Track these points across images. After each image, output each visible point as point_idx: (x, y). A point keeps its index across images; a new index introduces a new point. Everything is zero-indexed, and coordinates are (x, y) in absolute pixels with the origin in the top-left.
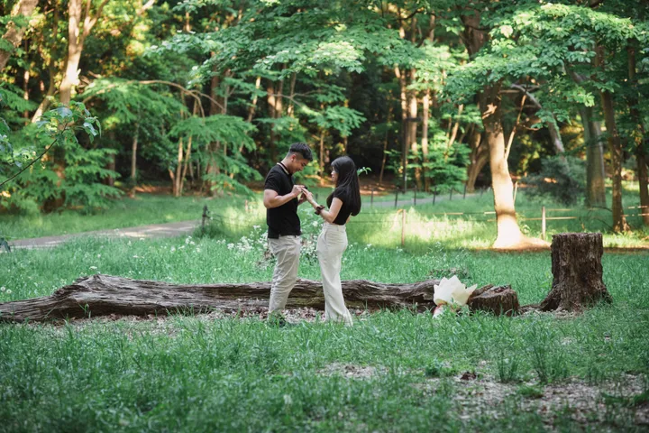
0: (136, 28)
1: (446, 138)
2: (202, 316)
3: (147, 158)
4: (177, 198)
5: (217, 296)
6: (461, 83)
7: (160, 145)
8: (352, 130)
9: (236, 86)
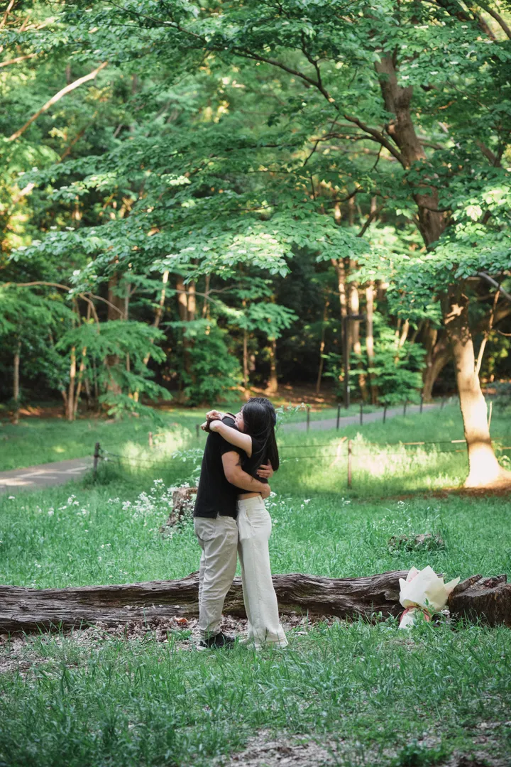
0: (13, 219)
1: (396, 338)
2: (75, 634)
3: (31, 377)
4: (70, 423)
5: (97, 603)
6: (419, 280)
7: (46, 360)
8: (281, 331)
9: (138, 284)
